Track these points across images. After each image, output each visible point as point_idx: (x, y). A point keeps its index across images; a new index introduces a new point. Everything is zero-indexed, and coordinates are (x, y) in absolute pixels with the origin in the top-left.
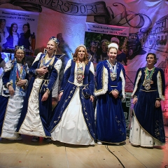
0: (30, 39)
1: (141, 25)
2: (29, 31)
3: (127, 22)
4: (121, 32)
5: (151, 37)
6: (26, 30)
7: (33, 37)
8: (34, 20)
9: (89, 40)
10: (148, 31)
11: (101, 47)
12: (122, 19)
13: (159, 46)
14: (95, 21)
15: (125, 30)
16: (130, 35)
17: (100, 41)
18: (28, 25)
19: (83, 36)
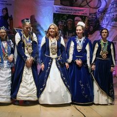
0: (8, 20)
1: (98, 6)
2: (7, 14)
3: (88, 4)
4: (83, 12)
5: (107, 15)
6: (5, 13)
7: (11, 18)
8: (11, 5)
9: (57, 20)
10: (105, 11)
11: (67, 25)
12: (83, 2)
13: (114, 22)
14: (62, 4)
15: (86, 11)
16: (90, 14)
17: (66, 20)
18: (6, 9)
19: (52, 17)
